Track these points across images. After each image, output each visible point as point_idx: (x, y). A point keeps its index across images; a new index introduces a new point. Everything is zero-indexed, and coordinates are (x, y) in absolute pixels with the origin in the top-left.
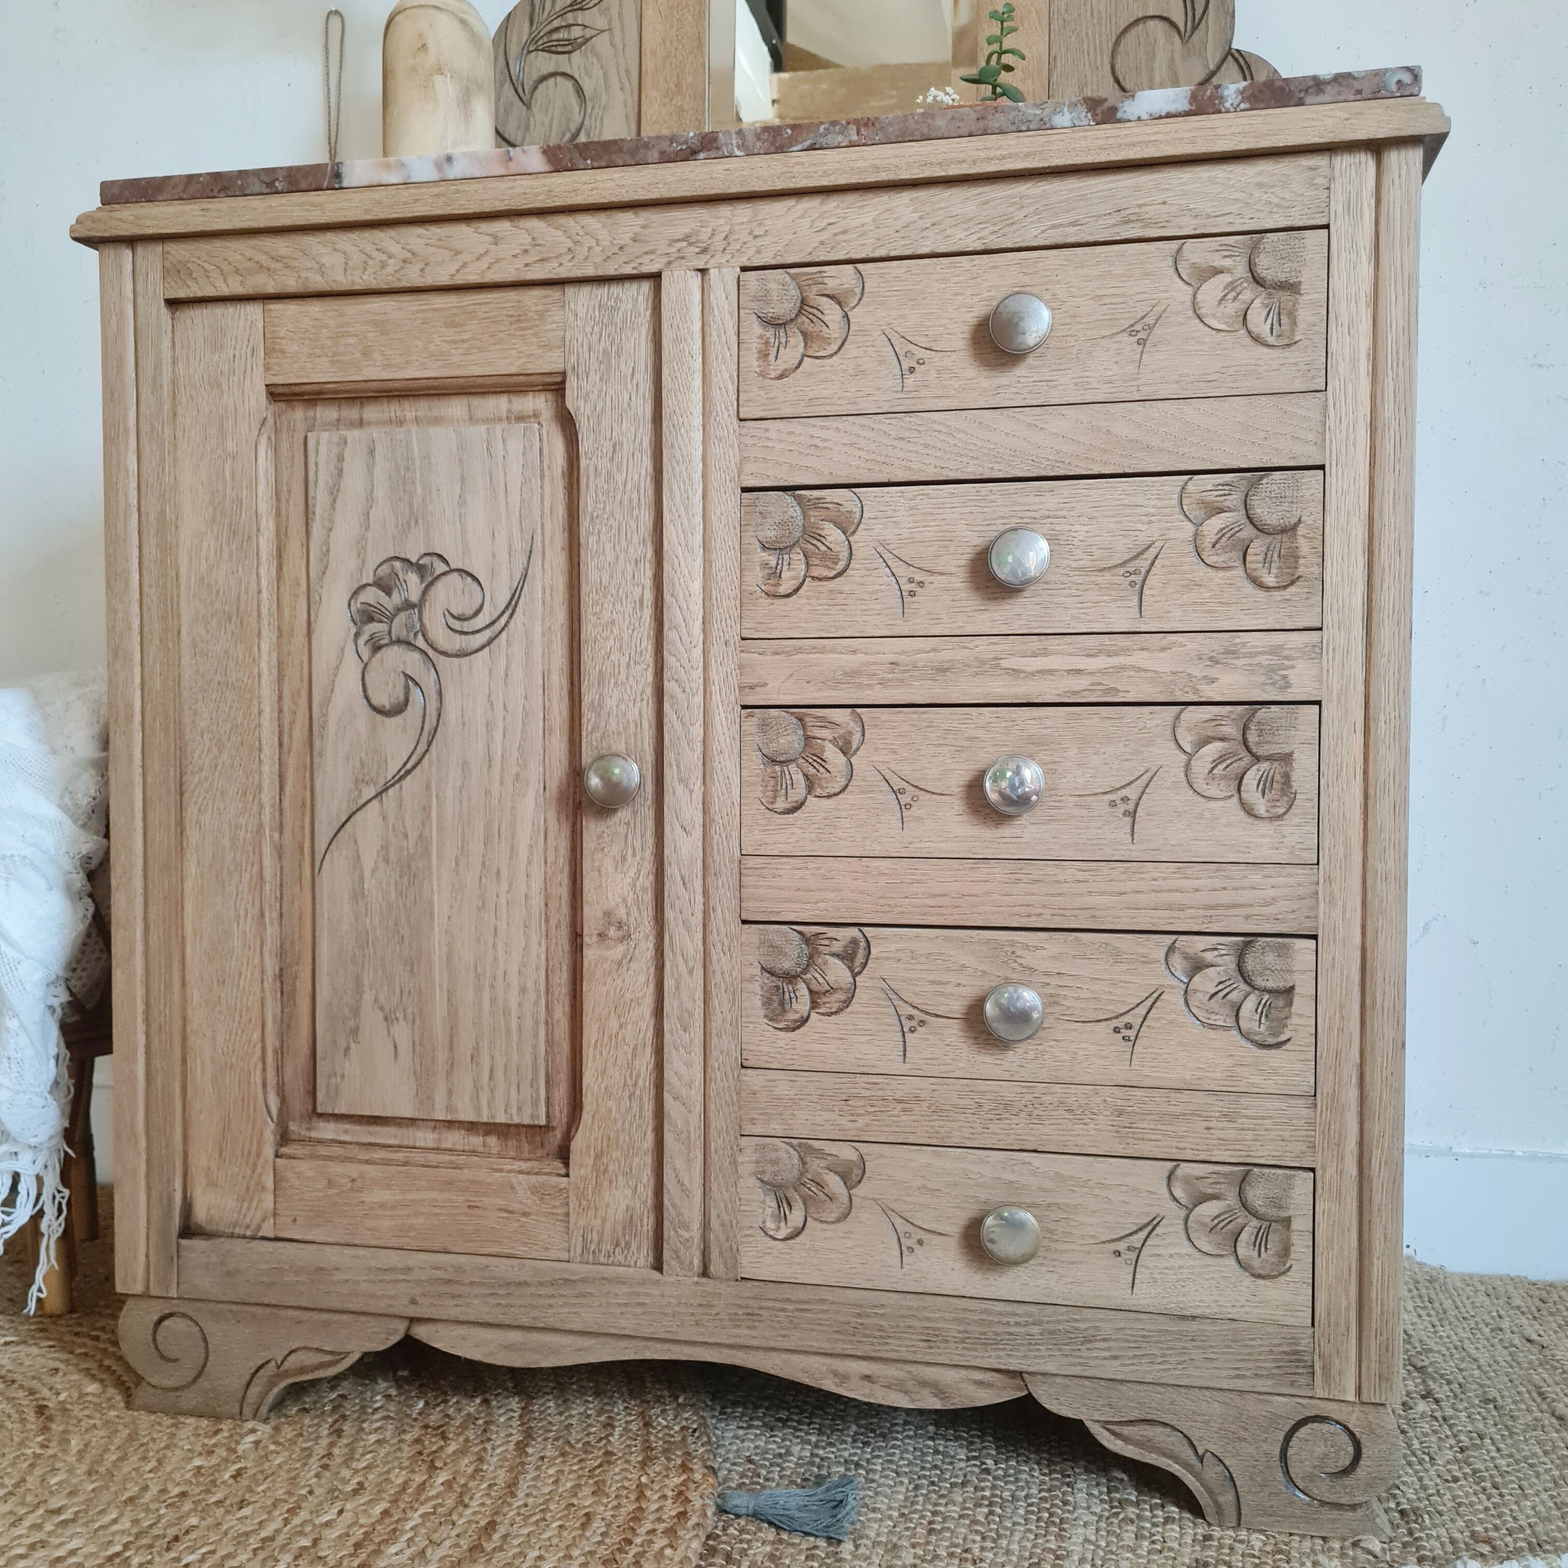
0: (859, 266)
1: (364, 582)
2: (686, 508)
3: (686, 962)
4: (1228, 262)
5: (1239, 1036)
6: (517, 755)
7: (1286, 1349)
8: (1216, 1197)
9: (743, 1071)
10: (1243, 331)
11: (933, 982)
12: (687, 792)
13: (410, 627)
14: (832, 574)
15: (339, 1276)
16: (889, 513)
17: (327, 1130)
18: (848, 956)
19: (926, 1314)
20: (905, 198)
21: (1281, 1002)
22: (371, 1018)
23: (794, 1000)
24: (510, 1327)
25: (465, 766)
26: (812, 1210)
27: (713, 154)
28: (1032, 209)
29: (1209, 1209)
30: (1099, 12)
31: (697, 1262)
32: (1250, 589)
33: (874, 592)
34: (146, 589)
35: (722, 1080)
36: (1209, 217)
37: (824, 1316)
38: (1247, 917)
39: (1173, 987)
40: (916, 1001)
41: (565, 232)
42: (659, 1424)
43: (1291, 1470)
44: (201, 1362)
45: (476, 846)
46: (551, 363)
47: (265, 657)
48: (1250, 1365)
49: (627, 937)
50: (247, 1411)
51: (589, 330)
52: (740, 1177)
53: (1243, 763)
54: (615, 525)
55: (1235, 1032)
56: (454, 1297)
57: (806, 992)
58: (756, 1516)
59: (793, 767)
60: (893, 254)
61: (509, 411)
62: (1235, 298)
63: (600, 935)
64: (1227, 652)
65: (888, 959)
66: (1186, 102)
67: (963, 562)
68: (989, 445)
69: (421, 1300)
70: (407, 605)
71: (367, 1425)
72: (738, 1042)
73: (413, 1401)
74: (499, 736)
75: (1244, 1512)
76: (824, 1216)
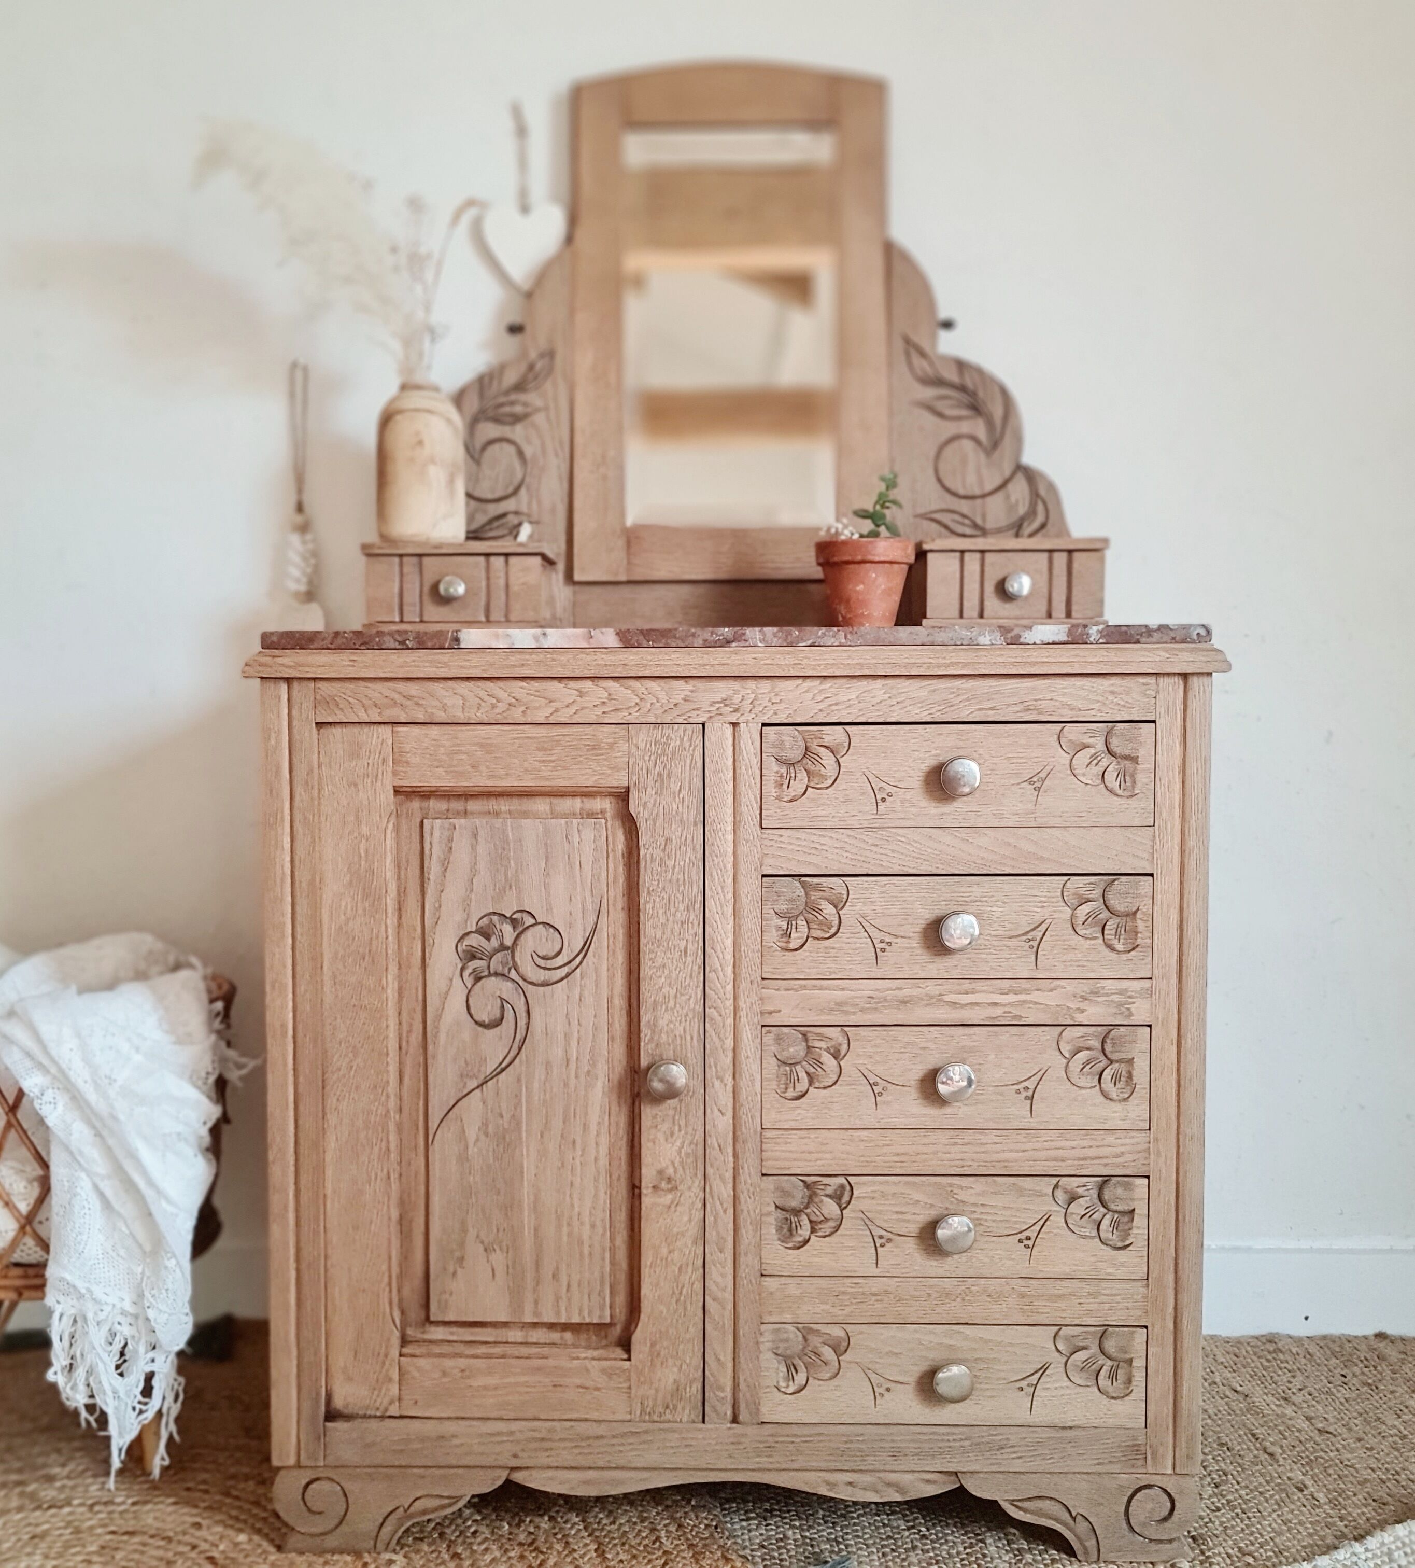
0: (847, 727)
1: (469, 930)
2: (722, 888)
3: (722, 1204)
4: (1091, 741)
5: (1100, 1243)
6: (588, 1057)
7: (1128, 1443)
8: (1084, 1348)
9: (763, 1278)
10: (1103, 785)
11: (897, 1213)
12: (723, 1086)
13: (504, 964)
14: (827, 935)
15: (456, 1441)
16: (868, 896)
17: (438, 1333)
18: (837, 1197)
19: (892, 1438)
20: (880, 683)
21: (1126, 1219)
22: (474, 1250)
23: (798, 1228)
24: (590, 1468)
25: (548, 1065)
26: (812, 1372)
27: (742, 644)
28: (965, 697)
29: (1081, 1356)
30: (925, 428)
31: (729, 1413)
32: (1106, 952)
33: (856, 949)
34: (299, 937)
35: (747, 1285)
36: (1080, 710)
37: (821, 1445)
38: (1106, 1165)
39: (1056, 1212)
40: (884, 1225)
41: (633, 692)
42: (688, 1524)
43: (1131, 1521)
44: (342, 1513)
45: (557, 1123)
46: (620, 780)
47: (390, 986)
48: (1106, 1456)
50: (380, 1546)
51: (647, 758)
52: (760, 1352)
53: (1102, 1065)
54: (666, 896)
55: (1097, 1240)
56: (547, 1450)
57: (807, 1222)
59: (798, 1067)
60: (870, 720)
61: (582, 809)
62: (1097, 764)
63: (654, 1187)
64: (1092, 993)
65: (864, 1197)
66: (1065, 635)
67: (918, 930)
68: (936, 852)
69: (520, 1454)
70: (503, 948)
71: (475, 1548)
72: (758, 1258)
73: (497, 1524)
74: (574, 1043)
75: (1101, 1551)
76: (820, 1376)
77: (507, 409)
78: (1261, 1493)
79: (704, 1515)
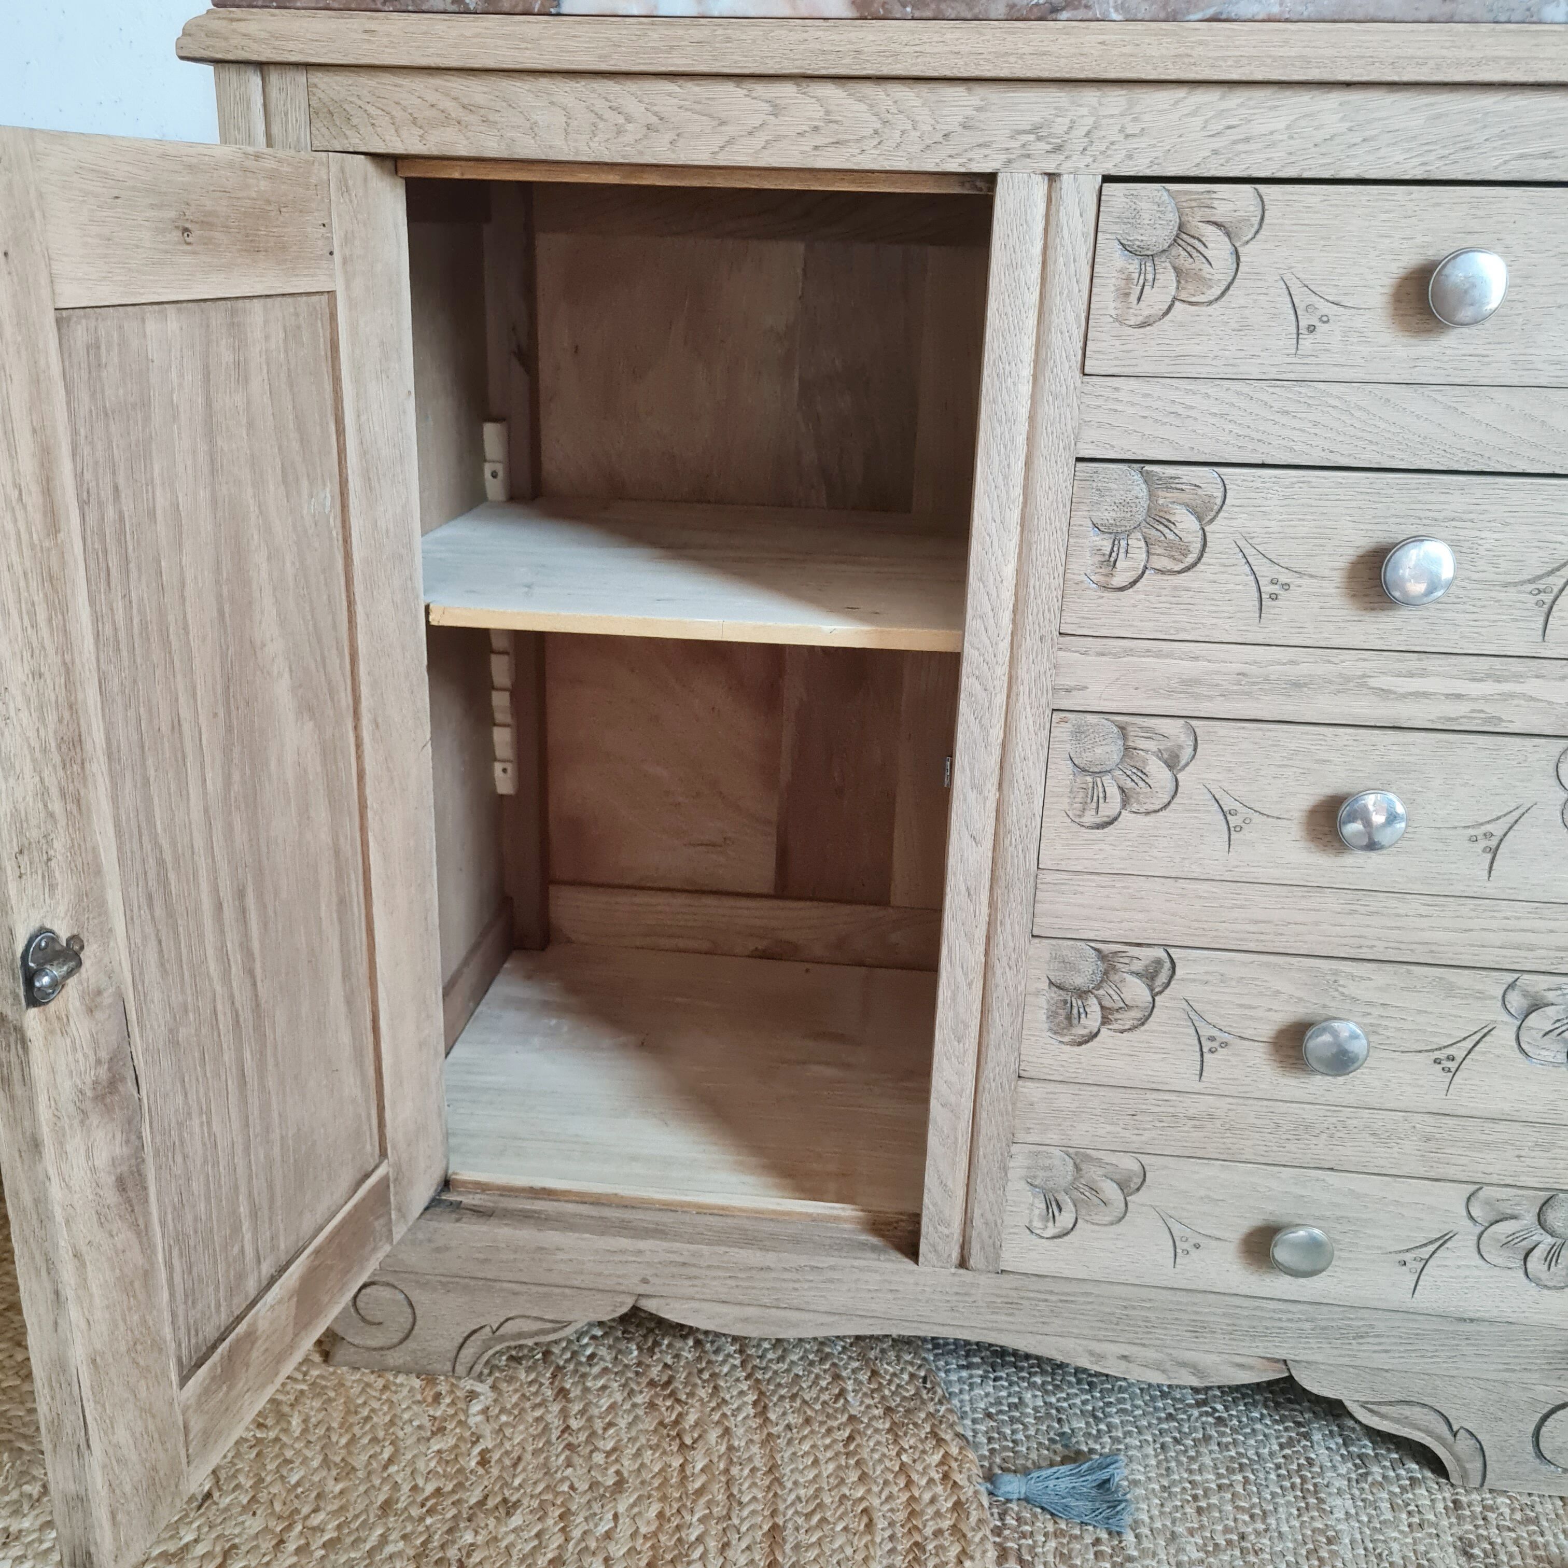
0: (1262, 188)
2: (1005, 477)
3: (966, 974)
7: (1559, 1349)
8: (1514, 1218)
9: (1020, 1083)
11: (1241, 1006)
12: (979, 799)
14: (1182, 566)
15: (560, 1256)
16: (1258, 502)
18: (1149, 976)
19: (1195, 1309)
20: (1332, 101)
23: (1083, 1016)
24: (750, 1304)
26: (1083, 1212)
27: (1081, 13)
28: (1496, 131)
29: (1507, 1228)
31: (955, 1255)
33: (1227, 592)
35: (997, 1089)
37: (1089, 1307)
39: (1506, 1023)
40: (1221, 1023)
41: (871, 106)
43: (1541, 1445)
44: (408, 1326)
48: (1521, 1361)
50: (461, 1369)
52: (1009, 1180)
56: (689, 1278)
57: (1098, 1008)
58: (1029, 1502)
59: (1107, 779)
60: (1307, 175)
65: (1194, 980)
67: (1342, 565)
68: (1393, 429)
69: (652, 1280)
71: (589, 1383)
72: (1016, 1054)
73: (623, 1345)
75: (1488, 1477)
76: (1096, 1219)
79: (908, 1357)
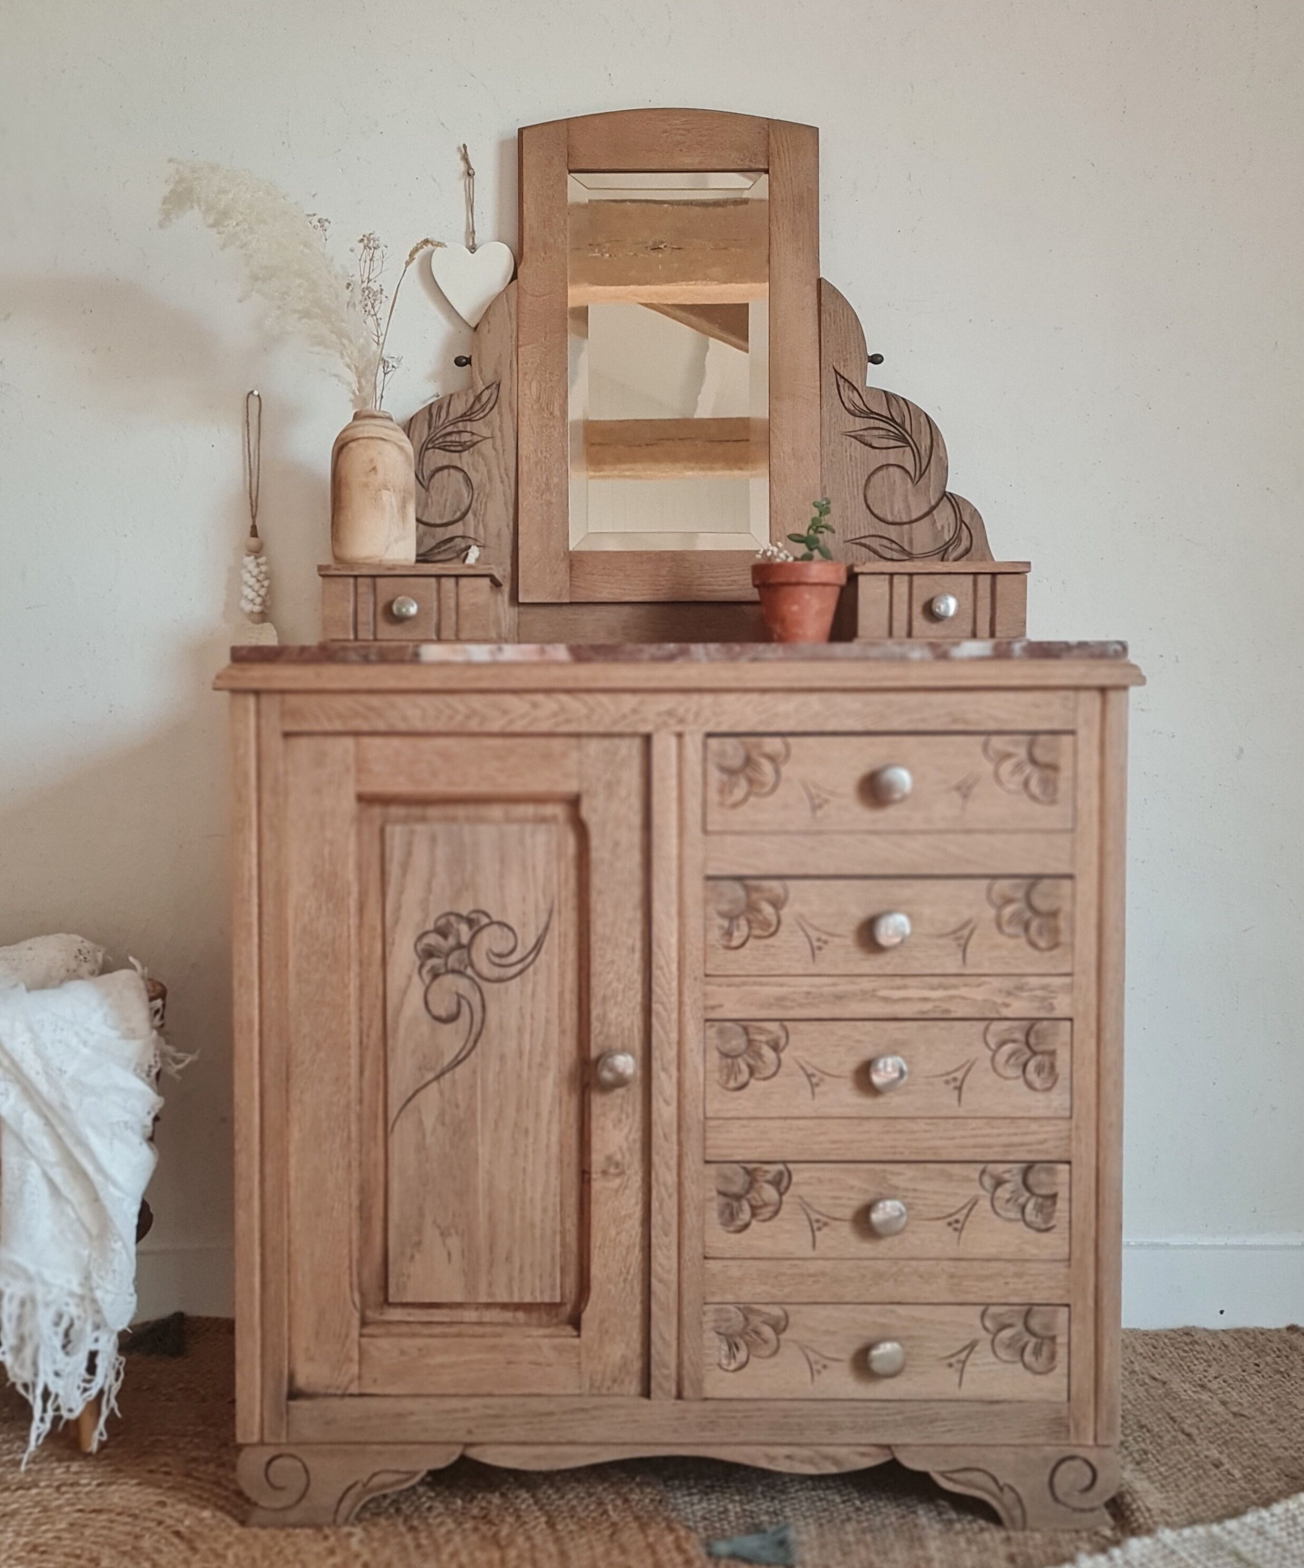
0: (786, 738)
1: (427, 929)
2: (668, 889)
3: (667, 1189)
4: (1016, 751)
5: (1024, 1225)
6: (541, 1049)
7: (1053, 1416)
8: (1010, 1326)
9: (706, 1261)
10: (1025, 793)
11: (833, 1198)
12: (668, 1077)
13: (460, 961)
14: (766, 934)
15: (413, 1419)
16: (805, 898)
17: (395, 1314)
18: (776, 1183)
19: (828, 1413)
20: (814, 698)
21: (1049, 1203)
22: (431, 1234)
23: (739, 1213)
24: (541, 1444)
25: (502, 1058)
26: (752, 1350)
27: (687, 658)
28: (896, 709)
29: (1007, 1334)
30: (856, 458)
31: (674, 1389)
32: (1029, 950)
33: (794, 947)
34: (265, 937)
35: (691, 1267)
36: (1004, 721)
37: (761, 1419)
38: (1030, 1151)
39: (984, 1196)
40: (822, 1210)
41: (584, 705)
42: (634, 1499)
43: (1055, 1491)
44: (303, 1488)
45: (510, 1112)
46: (571, 786)
47: (352, 983)
48: (1031, 1428)
49: (622, 1173)
50: (340, 1520)
51: (597, 766)
52: (704, 1331)
53: (1026, 1056)
54: (615, 897)
55: (1022, 1224)
56: (499, 1426)
57: (748, 1206)
58: (733, 1556)
59: (740, 1060)
60: (806, 731)
61: (535, 814)
62: (1020, 772)
63: (603, 1172)
64: (1016, 988)
65: (802, 1183)
66: (989, 651)
67: (852, 929)
68: (869, 856)
69: (474, 1430)
70: (459, 946)
71: (431, 1521)
72: (701, 1241)
73: (451, 1499)
74: (527, 1037)
75: (1027, 1519)
76: (760, 1353)
77: (455, 438)
78: (1180, 1470)
79: (648, 1490)
